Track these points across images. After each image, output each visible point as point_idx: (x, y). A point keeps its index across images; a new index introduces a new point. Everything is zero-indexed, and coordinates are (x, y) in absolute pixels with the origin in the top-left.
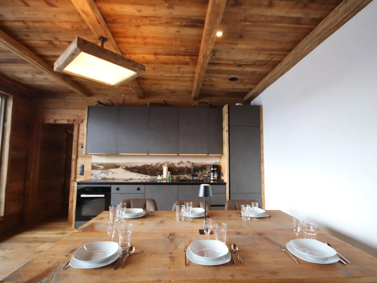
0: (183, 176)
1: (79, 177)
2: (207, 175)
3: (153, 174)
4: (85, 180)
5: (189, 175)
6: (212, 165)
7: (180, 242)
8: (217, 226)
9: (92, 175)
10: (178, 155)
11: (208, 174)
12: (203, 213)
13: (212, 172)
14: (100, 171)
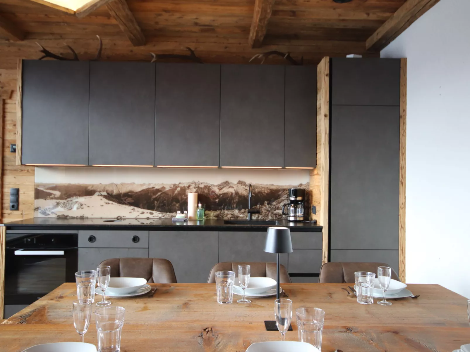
0: (230, 212)
1: (9, 214)
2: (280, 212)
3: (167, 208)
4: (22, 221)
5: (243, 210)
6: (292, 189)
7: (225, 345)
8: (303, 314)
9: (37, 209)
10: (220, 168)
11: (284, 208)
12: (273, 288)
13: (292, 205)
14: (54, 202)
